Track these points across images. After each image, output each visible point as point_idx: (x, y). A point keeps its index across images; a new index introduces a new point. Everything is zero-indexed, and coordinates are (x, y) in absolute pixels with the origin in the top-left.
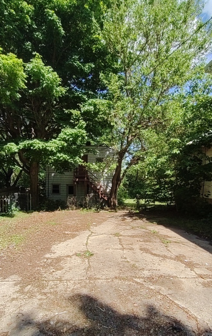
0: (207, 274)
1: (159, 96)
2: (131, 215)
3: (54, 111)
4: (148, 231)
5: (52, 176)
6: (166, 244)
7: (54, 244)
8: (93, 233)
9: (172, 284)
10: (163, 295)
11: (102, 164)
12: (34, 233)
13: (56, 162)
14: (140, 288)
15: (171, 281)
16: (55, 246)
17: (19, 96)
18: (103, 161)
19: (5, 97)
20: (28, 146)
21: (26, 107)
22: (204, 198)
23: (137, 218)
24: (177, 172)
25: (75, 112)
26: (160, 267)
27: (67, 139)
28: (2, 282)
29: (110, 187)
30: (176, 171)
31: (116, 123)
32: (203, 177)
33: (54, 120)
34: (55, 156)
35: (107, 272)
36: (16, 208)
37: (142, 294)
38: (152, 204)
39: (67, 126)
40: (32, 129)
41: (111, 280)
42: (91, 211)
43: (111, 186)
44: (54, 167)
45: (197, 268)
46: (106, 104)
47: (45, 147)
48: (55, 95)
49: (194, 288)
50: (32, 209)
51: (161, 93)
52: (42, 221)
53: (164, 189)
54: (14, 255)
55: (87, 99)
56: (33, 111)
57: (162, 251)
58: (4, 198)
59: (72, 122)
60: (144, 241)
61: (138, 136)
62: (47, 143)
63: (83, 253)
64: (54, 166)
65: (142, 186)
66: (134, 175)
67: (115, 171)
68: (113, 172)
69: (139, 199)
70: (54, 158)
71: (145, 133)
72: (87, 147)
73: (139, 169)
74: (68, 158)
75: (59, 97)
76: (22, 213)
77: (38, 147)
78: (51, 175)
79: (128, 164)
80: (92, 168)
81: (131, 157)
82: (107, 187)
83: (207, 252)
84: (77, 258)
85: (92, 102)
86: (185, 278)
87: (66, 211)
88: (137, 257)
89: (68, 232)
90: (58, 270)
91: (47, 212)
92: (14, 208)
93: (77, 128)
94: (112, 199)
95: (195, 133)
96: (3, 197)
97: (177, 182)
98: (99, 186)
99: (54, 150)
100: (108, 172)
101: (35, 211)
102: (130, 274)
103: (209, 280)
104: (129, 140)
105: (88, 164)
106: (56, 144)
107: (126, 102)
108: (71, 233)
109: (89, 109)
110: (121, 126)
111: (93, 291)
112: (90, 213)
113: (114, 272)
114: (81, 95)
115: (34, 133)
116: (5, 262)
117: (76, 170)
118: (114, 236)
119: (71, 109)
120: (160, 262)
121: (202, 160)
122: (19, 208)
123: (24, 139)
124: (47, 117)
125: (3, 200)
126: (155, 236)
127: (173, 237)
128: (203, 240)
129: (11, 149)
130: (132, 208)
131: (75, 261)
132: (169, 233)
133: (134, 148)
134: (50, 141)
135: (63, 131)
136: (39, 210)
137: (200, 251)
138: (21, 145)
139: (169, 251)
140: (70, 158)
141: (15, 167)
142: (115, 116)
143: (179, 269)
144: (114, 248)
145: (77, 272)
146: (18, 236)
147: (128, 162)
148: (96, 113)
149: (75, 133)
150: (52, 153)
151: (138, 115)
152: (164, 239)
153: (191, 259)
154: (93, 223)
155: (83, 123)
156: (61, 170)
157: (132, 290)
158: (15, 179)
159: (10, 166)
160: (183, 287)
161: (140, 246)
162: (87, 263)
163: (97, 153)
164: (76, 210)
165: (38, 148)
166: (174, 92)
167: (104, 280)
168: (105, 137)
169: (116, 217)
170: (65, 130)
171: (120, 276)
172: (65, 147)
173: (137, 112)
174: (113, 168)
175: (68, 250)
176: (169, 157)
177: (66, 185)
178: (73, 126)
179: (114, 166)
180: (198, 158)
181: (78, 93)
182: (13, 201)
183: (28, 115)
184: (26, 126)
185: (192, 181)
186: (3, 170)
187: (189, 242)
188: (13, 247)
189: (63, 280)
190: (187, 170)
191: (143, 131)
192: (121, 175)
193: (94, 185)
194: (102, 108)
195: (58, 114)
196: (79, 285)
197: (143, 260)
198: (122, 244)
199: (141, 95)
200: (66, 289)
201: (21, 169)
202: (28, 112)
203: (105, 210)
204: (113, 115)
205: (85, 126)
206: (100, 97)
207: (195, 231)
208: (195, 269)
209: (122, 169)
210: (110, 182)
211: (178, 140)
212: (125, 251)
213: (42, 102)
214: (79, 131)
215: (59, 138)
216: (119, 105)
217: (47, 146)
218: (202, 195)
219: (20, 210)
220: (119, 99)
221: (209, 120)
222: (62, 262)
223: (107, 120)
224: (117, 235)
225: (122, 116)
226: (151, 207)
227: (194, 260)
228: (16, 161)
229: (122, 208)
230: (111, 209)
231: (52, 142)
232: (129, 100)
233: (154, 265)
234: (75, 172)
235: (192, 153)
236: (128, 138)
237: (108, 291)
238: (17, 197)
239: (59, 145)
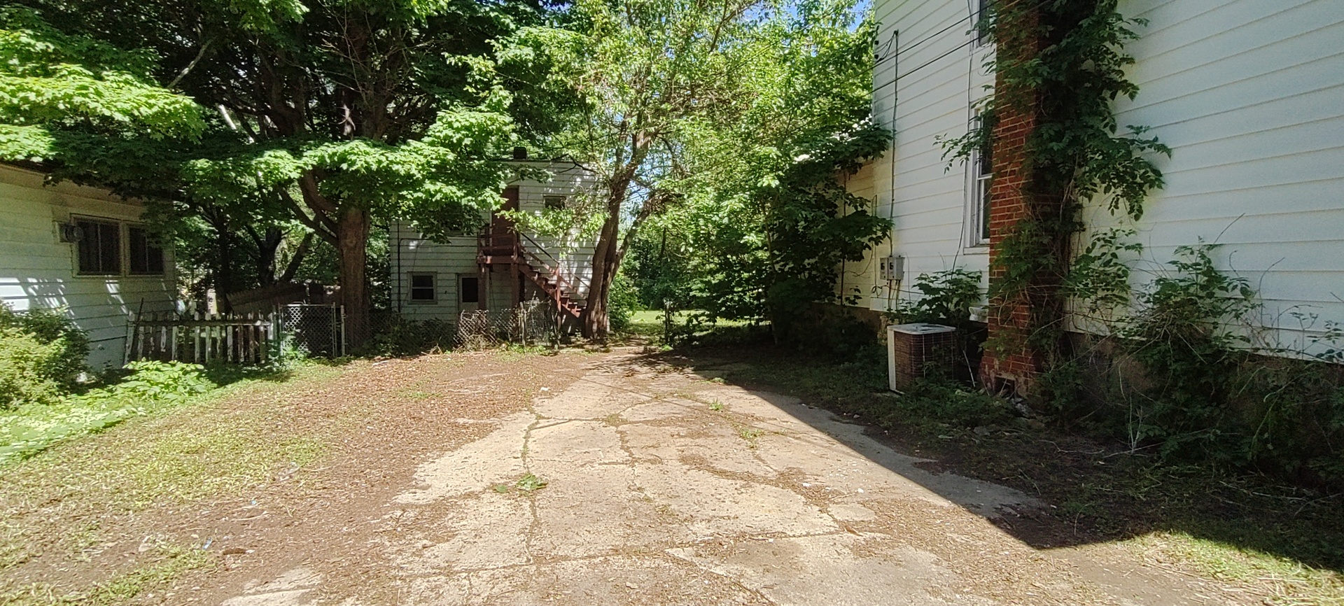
0: (861, 519)
1: (719, 28)
2: (649, 358)
3: (413, 58)
4: (700, 404)
5: (411, 248)
6: (750, 440)
7: (423, 460)
8: (544, 418)
9: (772, 556)
10: (749, 590)
11: (561, 215)
12: (358, 427)
13: (423, 209)
14: (687, 574)
15: (770, 547)
16: (427, 467)
17: (301, 11)
18: (563, 204)
19: (255, 10)
20: (332, 161)
21: (324, 43)
22: (844, 306)
23: (666, 367)
24: (773, 235)
25: (478, 63)
26: (737, 508)
27: (455, 141)
28: (258, 596)
29: (586, 278)
30: (771, 234)
31: (600, 97)
32: (841, 251)
33: (414, 84)
34: (419, 191)
35: (589, 537)
36: (295, 349)
37: (692, 591)
38: (709, 326)
39: (455, 103)
40: (345, 107)
41: (602, 559)
42: (533, 352)
43: (590, 276)
44: (415, 222)
45: (837, 503)
46: (569, 41)
47: (388, 165)
48: (416, 11)
49: (831, 562)
50: (347, 353)
51: (723, 20)
52: (381, 390)
53: (739, 284)
54: (295, 503)
55: (512, 26)
56: (348, 55)
57: (742, 460)
58: (255, 321)
59: (470, 91)
60: (691, 436)
61: (662, 134)
62: (393, 151)
63: (514, 483)
64: (418, 220)
65: (678, 276)
66: (656, 242)
67: (600, 233)
68: (595, 238)
69: (672, 310)
70: (416, 195)
71: (685, 129)
72: (517, 164)
73: (670, 226)
74: (460, 194)
75: (429, 17)
76: (317, 365)
77: (365, 165)
78: (408, 246)
79: (638, 212)
80: (535, 225)
81: (645, 191)
82: (578, 280)
83: (859, 455)
84: (496, 497)
85: (527, 35)
86: (808, 534)
87: (456, 353)
88: (674, 483)
89: (466, 420)
90: (438, 540)
91: (399, 360)
92: (289, 349)
93: (486, 107)
94: (593, 313)
95: (816, 133)
96: (250, 316)
97: (773, 264)
98: (555, 278)
99: (413, 171)
100: (581, 236)
101: (357, 356)
102: (655, 537)
103: (868, 535)
104: (639, 145)
105: (520, 215)
106: (421, 154)
107: (626, 41)
108: (475, 421)
109: (520, 55)
110: (616, 108)
111: (552, 599)
112: (532, 358)
113: (609, 536)
114: (496, 13)
115: (350, 120)
116: (264, 527)
117: (483, 231)
118: (604, 424)
119: (466, 55)
120: (736, 495)
121: (836, 203)
122: (304, 349)
123: (320, 137)
124: (391, 73)
125: (252, 328)
126: (720, 418)
127: (770, 419)
128: (847, 423)
129: (278, 169)
130: (651, 337)
131: (492, 509)
132: (757, 408)
133: (653, 168)
134: (403, 147)
135: (443, 118)
136: (370, 356)
137: (841, 455)
138: (311, 157)
139: (762, 460)
140: (466, 195)
141: (290, 223)
142: (596, 78)
143: (790, 511)
144: (607, 462)
145: (498, 544)
146: (304, 441)
147: (638, 207)
148: (543, 67)
149: (479, 125)
150: (410, 182)
151: (664, 76)
152: (743, 426)
153: (820, 478)
154: (540, 387)
155: (503, 95)
156: (438, 231)
157: (665, 583)
158: (290, 258)
159: (273, 222)
160: (802, 561)
161: (679, 450)
162: (528, 514)
163: (548, 177)
164: (488, 351)
165: (366, 168)
166: (758, 20)
167: (582, 561)
168: (570, 136)
169: (607, 368)
170: (447, 115)
171: (629, 544)
172: (448, 163)
173: (658, 69)
174: (597, 226)
175: (467, 475)
176: (751, 196)
177: (454, 277)
178: (472, 102)
179: (599, 220)
180: (827, 198)
181: (488, 9)
182: (285, 330)
183: (331, 68)
184: (325, 100)
185: (812, 261)
186: (251, 230)
187: (812, 429)
188: (291, 477)
189: (457, 572)
190: (798, 230)
191: (682, 123)
192: (619, 244)
193: (539, 274)
194: (560, 56)
195: (426, 68)
196: (507, 583)
197: (689, 492)
198: (628, 448)
199: (668, 21)
200: (468, 600)
201: (310, 230)
202: (330, 58)
203: (574, 347)
204: (590, 77)
205: (507, 103)
206: (551, 23)
207: (826, 398)
208: (833, 508)
209: (621, 227)
210: (586, 263)
211: (773, 151)
212: (639, 469)
213: (375, 30)
214: (490, 119)
215: (429, 136)
216: (608, 48)
217: (392, 162)
218: (838, 298)
219: (309, 357)
220: (606, 31)
221: (851, 99)
222: (450, 516)
223: (574, 90)
224: (613, 420)
225: (617, 79)
226: (705, 333)
227: (829, 481)
228: (293, 204)
229: (624, 340)
230: (594, 342)
231: (409, 149)
232: (635, 35)
233: (722, 504)
234: (482, 237)
235: (811, 186)
236: (635, 139)
237: (595, 593)
238: (297, 317)
239: (432, 158)
